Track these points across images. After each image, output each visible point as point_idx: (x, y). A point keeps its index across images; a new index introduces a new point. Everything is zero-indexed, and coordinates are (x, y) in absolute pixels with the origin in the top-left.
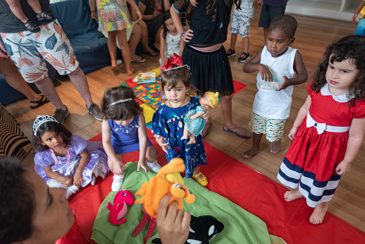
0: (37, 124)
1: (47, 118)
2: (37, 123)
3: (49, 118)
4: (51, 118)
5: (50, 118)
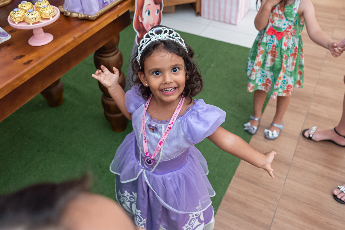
0: (148, 39)
1: (169, 34)
2: (149, 37)
3: (173, 35)
4: (177, 36)
5: (175, 35)
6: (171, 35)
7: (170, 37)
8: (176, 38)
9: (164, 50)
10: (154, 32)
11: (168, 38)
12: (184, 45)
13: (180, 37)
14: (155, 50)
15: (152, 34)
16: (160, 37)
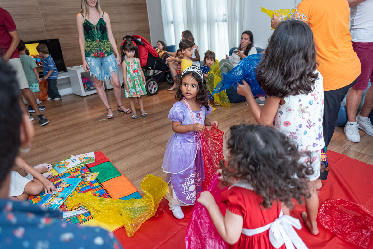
6: (198, 71)
7: (197, 71)
8: (200, 73)
9: (191, 76)
10: (191, 68)
11: (196, 71)
12: (202, 78)
13: (202, 73)
14: (188, 75)
15: (190, 68)
16: (192, 70)
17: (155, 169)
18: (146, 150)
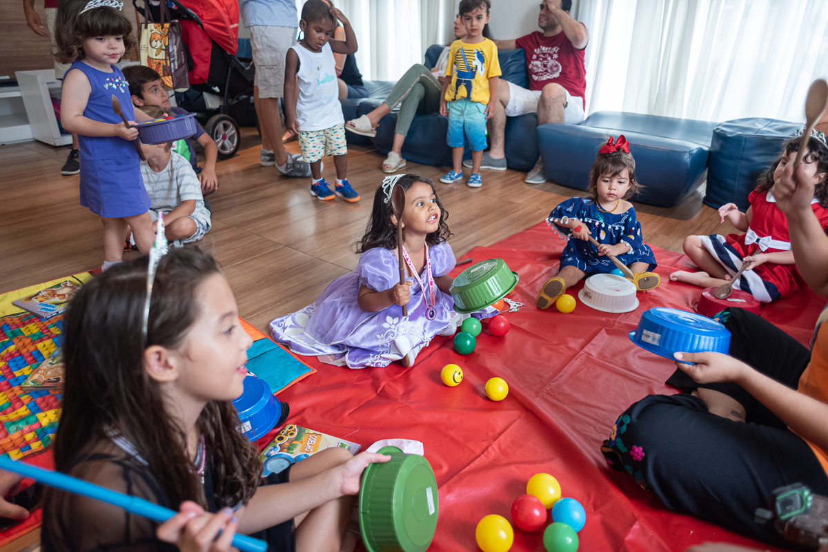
17: (291, 296)
18: (255, 258)
